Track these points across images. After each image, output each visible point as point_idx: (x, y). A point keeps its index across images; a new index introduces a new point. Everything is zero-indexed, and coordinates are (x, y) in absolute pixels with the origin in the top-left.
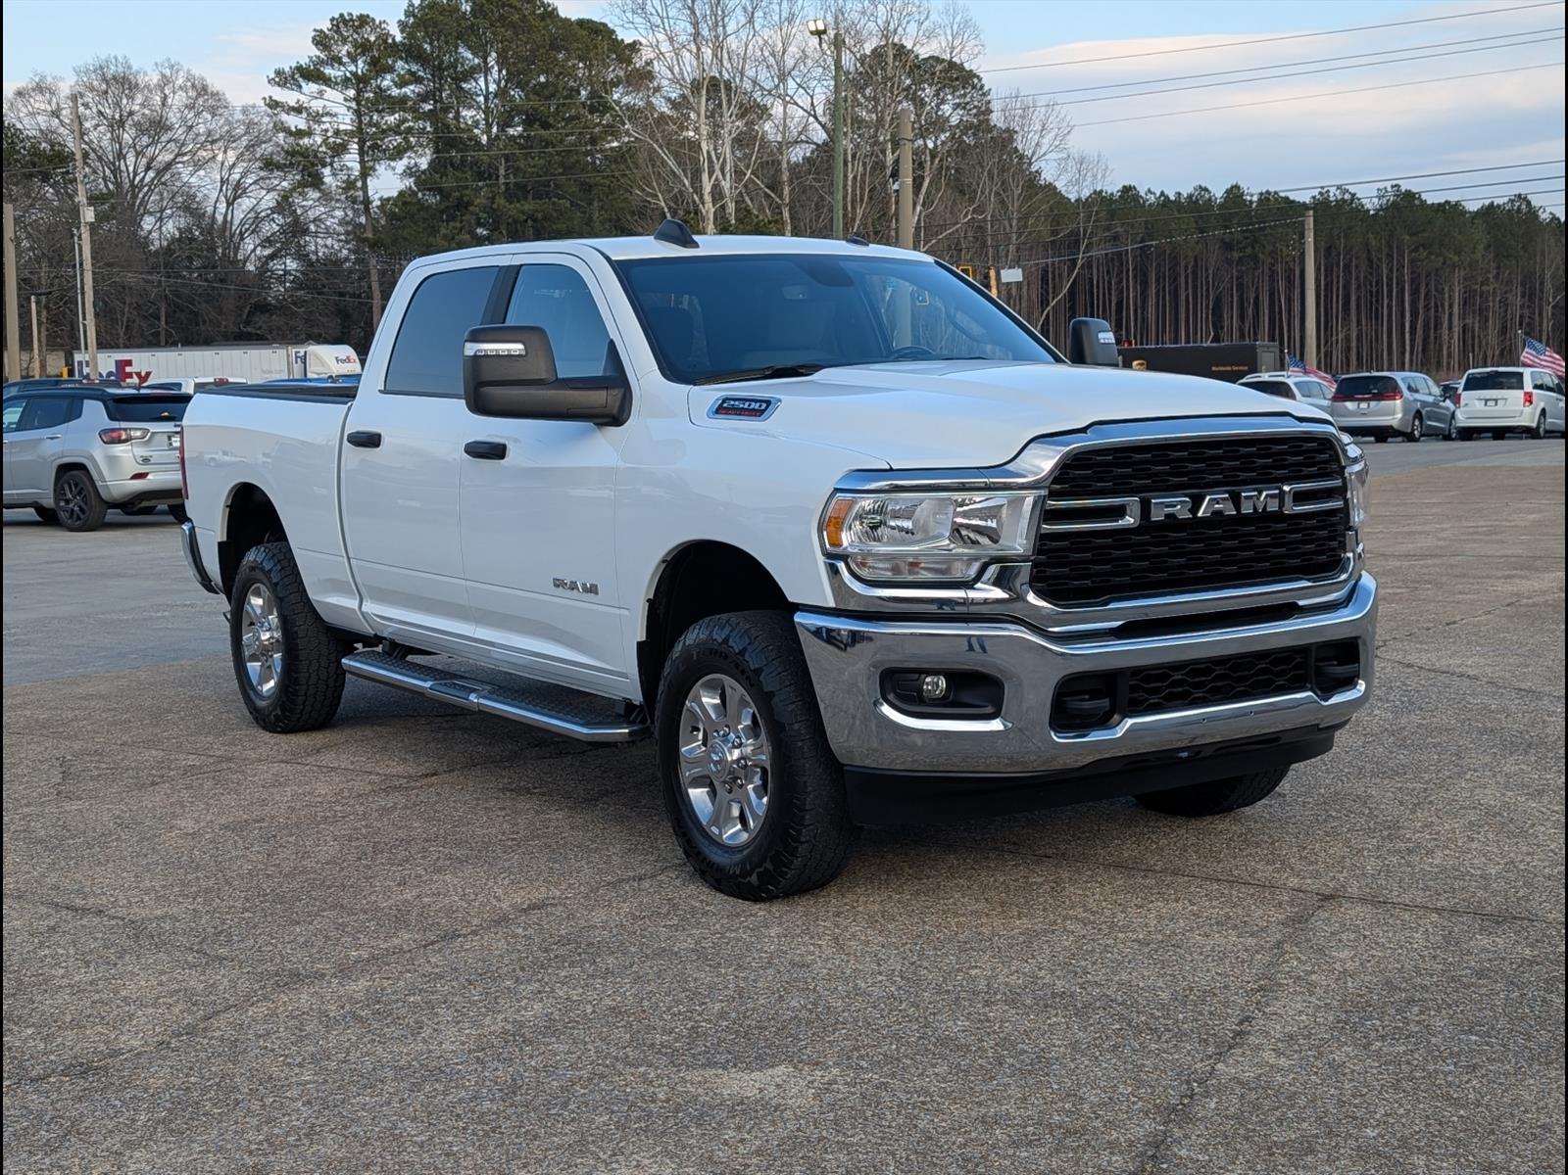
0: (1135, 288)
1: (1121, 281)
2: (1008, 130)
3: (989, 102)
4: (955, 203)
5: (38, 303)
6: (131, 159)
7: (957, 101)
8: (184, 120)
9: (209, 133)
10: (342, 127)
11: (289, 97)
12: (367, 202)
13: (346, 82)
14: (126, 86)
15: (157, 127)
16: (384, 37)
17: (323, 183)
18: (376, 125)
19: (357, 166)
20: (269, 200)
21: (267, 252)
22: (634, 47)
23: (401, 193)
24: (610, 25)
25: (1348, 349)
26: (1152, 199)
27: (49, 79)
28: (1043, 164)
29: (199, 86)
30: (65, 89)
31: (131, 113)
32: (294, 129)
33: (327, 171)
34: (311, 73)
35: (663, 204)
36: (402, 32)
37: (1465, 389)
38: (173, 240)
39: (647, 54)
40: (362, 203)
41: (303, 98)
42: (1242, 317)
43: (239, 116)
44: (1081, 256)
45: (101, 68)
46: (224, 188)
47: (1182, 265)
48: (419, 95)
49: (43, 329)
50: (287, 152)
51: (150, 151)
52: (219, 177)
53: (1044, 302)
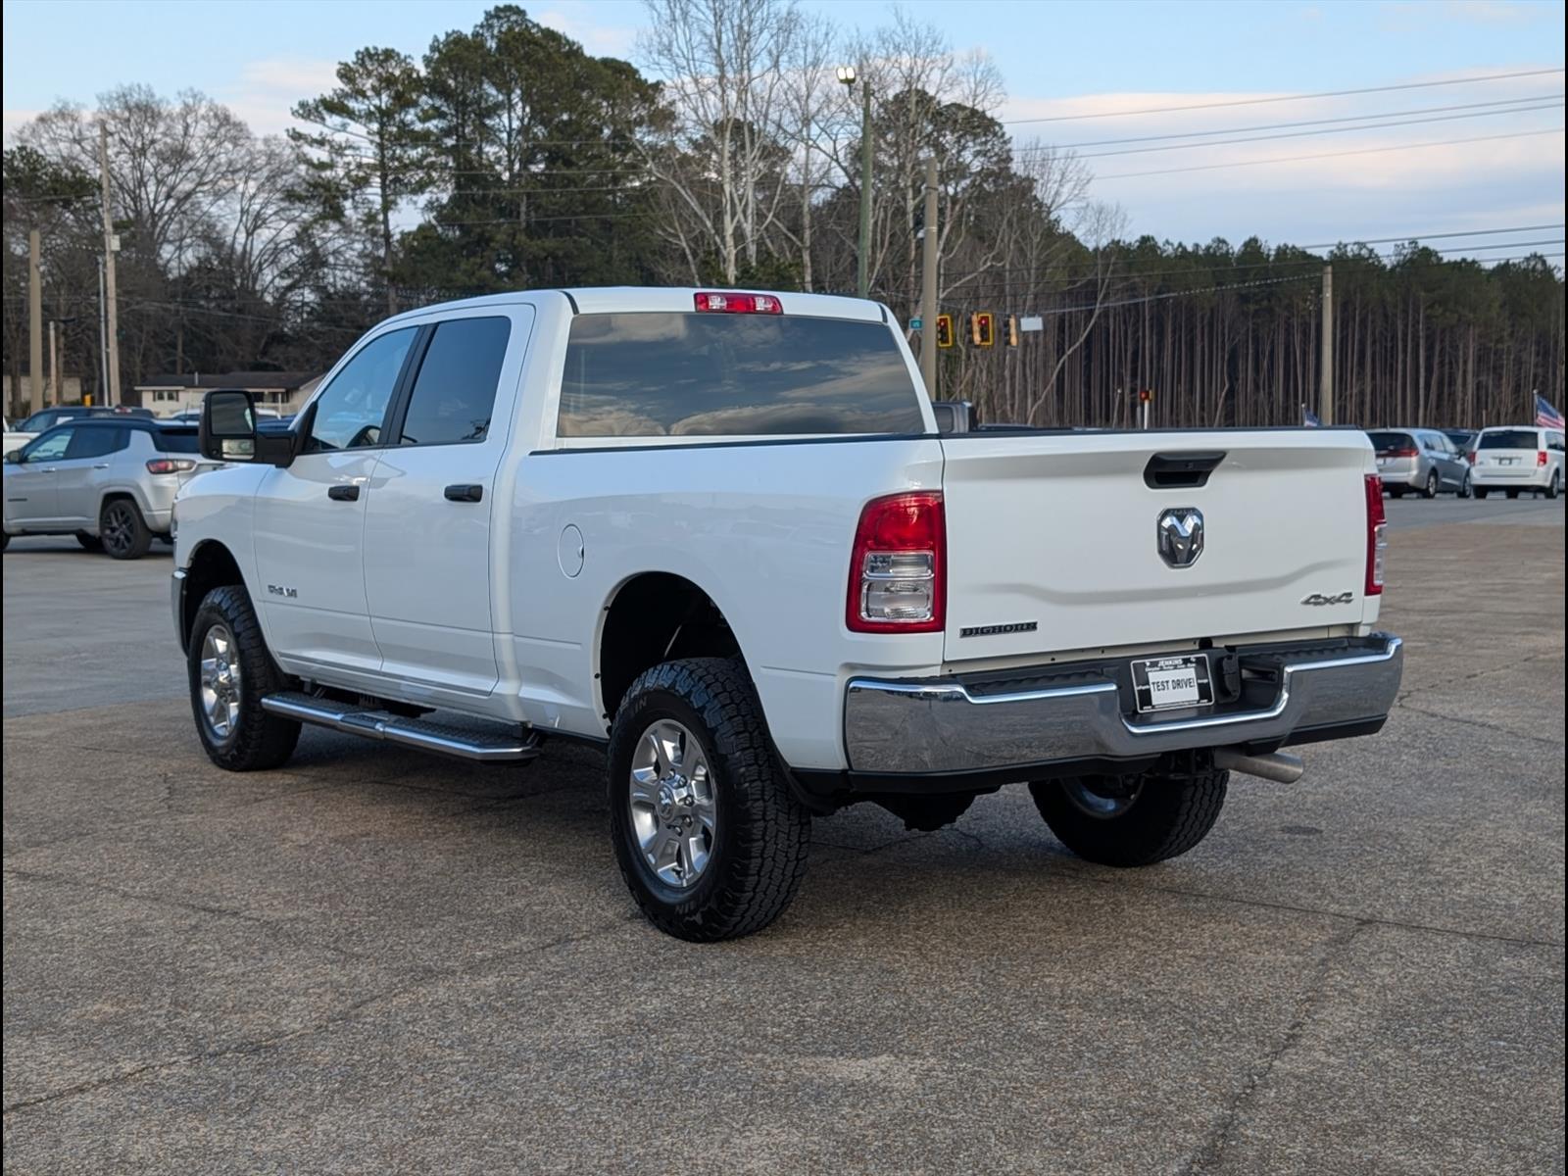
0: (1151, 338)
1: (1136, 332)
2: (1027, 178)
3: (1010, 150)
4: (974, 250)
5: (56, 329)
6: (151, 188)
7: (978, 148)
8: (205, 149)
9: (230, 163)
10: (365, 161)
11: (312, 129)
12: (387, 236)
13: (369, 116)
14: (149, 115)
15: (178, 156)
16: (408, 72)
17: (343, 215)
18: (400, 159)
19: (379, 200)
20: (289, 231)
21: (286, 282)
22: (657, 87)
23: (421, 228)
24: (635, 65)
25: (1362, 403)
26: (1170, 250)
27: (72, 106)
28: (1062, 213)
29: (222, 116)
30: (87, 116)
31: (153, 142)
32: (316, 161)
33: (348, 204)
34: (335, 106)
35: (684, 244)
36: (427, 66)
37: (1482, 446)
38: (192, 269)
39: (669, 95)
40: (382, 236)
41: (326, 131)
42: (1257, 369)
43: (260, 146)
44: (1098, 305)
45: (124, 96)
46: (244, 219)
47: (1199, 315)
48: (442, 130)
49: (60, 355)
50: (309, 183)
51: (171, 180)
52: (238, 208)
53: (1060, 351)
